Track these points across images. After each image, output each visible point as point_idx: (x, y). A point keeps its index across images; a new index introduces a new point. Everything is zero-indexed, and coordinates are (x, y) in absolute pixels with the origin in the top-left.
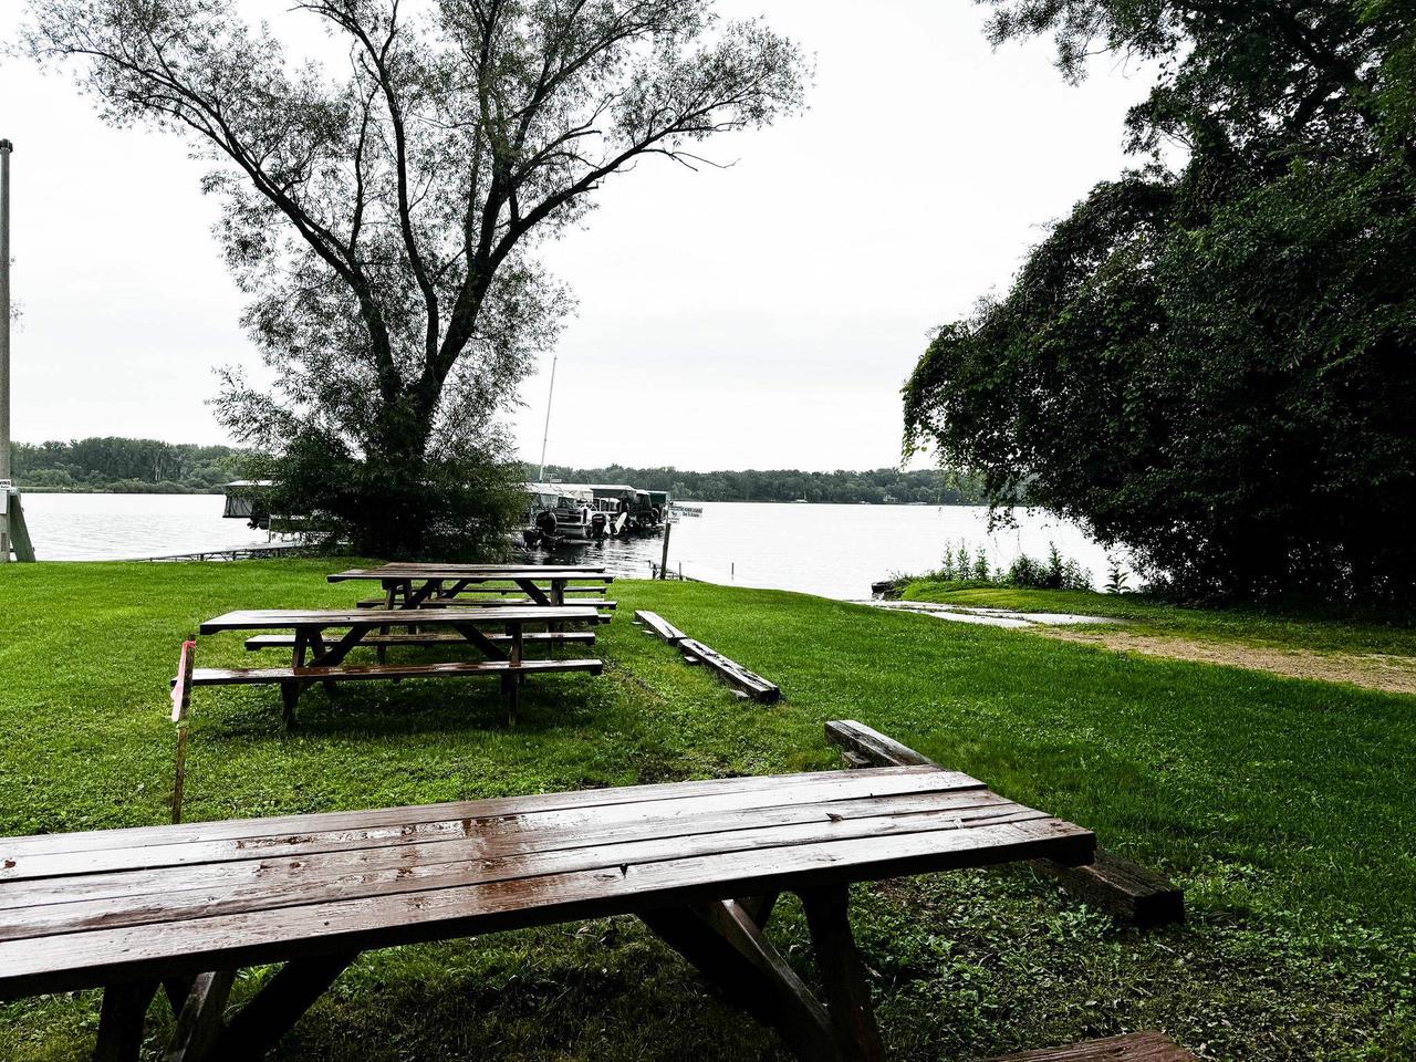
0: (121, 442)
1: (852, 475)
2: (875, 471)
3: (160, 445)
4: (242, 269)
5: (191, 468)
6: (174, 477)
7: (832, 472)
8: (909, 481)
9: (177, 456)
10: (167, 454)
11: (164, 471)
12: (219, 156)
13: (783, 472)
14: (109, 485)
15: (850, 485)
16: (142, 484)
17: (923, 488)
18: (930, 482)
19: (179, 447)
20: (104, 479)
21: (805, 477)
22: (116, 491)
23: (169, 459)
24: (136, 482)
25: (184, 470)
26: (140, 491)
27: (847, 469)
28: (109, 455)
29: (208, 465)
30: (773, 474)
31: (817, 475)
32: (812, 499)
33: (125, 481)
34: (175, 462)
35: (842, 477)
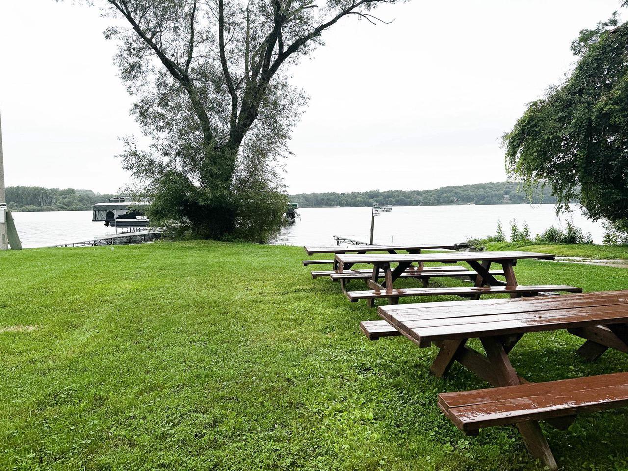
0: (24, 189)
1: (359, 194)
2: (369, 192)
3: (42, 189)
4: (129, 83)
5: (57, 200)
6: (50, 203)
7: (350, 193)
8: (383, 196)
9: (50, 194)
10: (46, 193)
11: (45, 201)
12: (117, 16)
13: (328, 193)
14: (20, 208)
15: (358, 199)
16: (35, 207)
17: (390, 198)
18: (393, 196)
19: (51, 190)
20: (16, 206)
21: (339, 196)
22: (23, 211)
23: (47, 195)
24: (32, 207)
25: (54, 200)
26: (34, 211)
27: (356, 191)
28: (18, 194)
29: (65, 198)
30: (325, 195)
31: (343, 194)
32: (342, 205)
33: (27, 206)
34: (50, 197)
35: (354, 195)
